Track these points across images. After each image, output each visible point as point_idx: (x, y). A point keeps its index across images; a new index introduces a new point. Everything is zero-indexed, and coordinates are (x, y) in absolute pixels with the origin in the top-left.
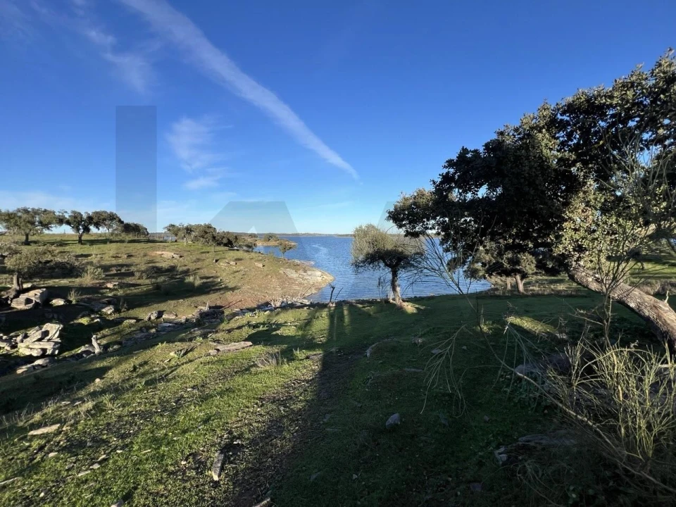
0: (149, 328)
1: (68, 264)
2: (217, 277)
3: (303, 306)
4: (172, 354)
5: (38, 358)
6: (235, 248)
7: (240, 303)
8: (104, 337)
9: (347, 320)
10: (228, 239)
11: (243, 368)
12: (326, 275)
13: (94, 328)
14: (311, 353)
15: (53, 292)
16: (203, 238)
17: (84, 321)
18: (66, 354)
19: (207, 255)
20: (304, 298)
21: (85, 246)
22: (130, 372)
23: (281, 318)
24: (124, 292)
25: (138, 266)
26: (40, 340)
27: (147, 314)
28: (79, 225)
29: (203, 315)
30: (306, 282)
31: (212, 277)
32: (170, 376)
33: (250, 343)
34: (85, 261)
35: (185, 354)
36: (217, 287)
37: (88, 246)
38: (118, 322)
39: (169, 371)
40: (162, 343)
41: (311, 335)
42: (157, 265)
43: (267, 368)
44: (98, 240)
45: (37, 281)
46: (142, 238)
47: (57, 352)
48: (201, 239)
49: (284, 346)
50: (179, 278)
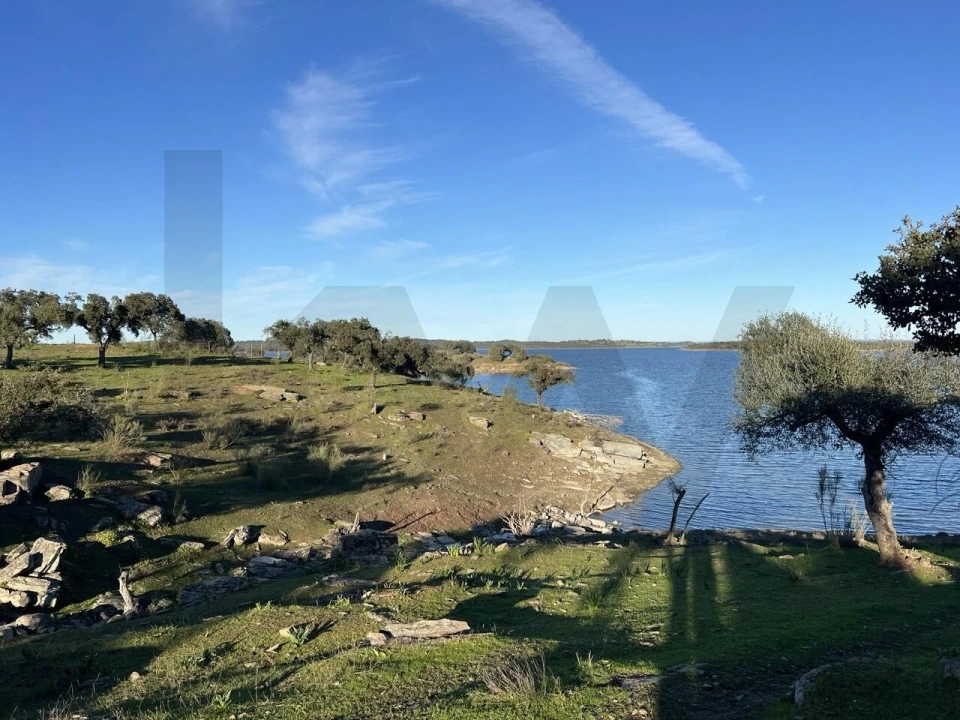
0: (229, 565)
1: (81, 409)
2: (381, 450)
3: (593, 537)
4: (285, 633)
5: (21, 611)
6: (423, 378)
7: (432, 518)
8: (140, 577)
9: (723, 586)
10: (407, 356)
11: (450, 690)
12: (656, 456)
13: (124, 556)
14: (624, 670)
15: (51, 471)
16: (349, 352)
17: (105, 538)
18: (71, 609)
19: (359, 394)
20: (596, 516)
21: (110, 371)
22: (199, 664)
23: (539, 566)
24: (182, 477)
25: (210, 418)
26: (25, 573)
27: (230, 531)
28: (102, 325)
29: (349, 543)
30: (599, 470)
31: (368, 449)
32: (283, 686)
33: (464, 626)
34: (109, 403)
35: (313, 635)
36: (379, 475)
37: (115, 371)
38: (168, 546)
39: (279, 674)
40: (263, 604)
41: (622, 619)
42: (250, 416)
43: (511, 696)
44: (134, 358)
45: (26, 447)
46: (220, 353)
47: (54, 603)
48: (347, 356)
49: (552, 643)
50: (295, 449)
